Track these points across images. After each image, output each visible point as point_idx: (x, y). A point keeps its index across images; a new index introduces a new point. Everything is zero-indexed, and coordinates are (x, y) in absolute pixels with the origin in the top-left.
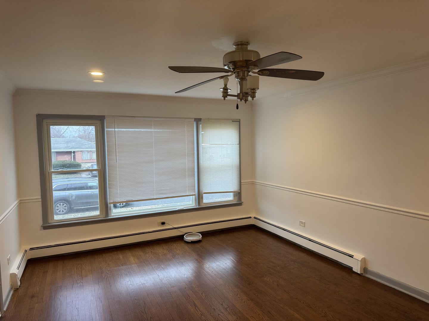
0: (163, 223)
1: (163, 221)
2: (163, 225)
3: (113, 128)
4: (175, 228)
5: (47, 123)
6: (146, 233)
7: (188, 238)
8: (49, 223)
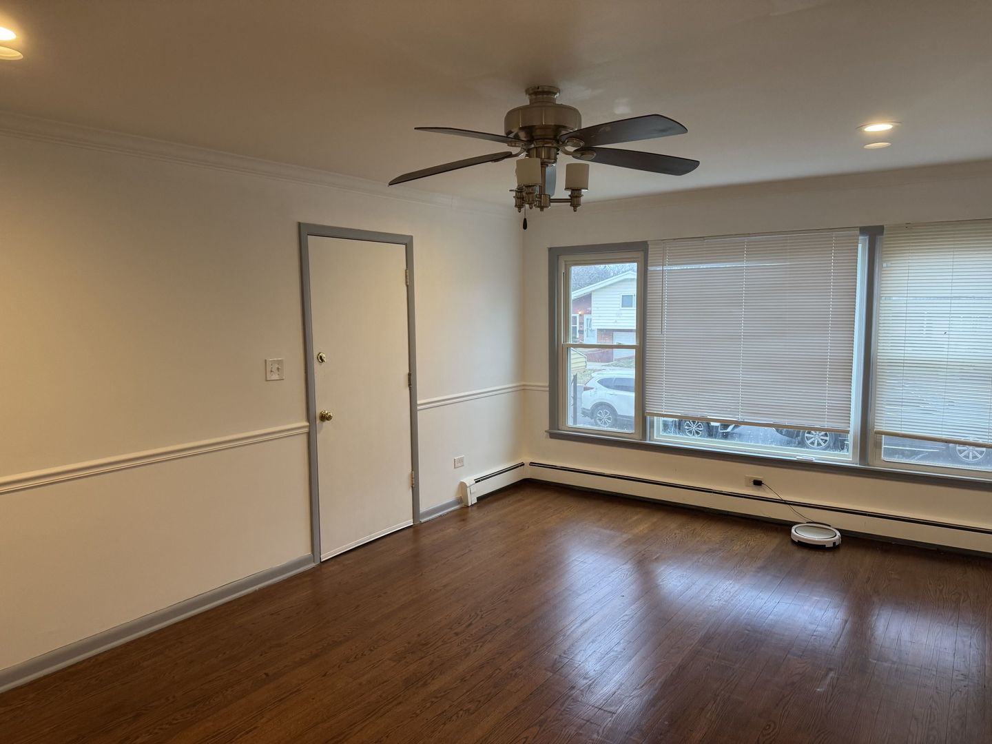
0: (758, 483)
1: (759, 477)
2: (758, 487)
3: (660, 265)
4: (785, 502)
5: (565, 261)
6: (714, 493)
7: (799, 534)
8: (559, 430)
